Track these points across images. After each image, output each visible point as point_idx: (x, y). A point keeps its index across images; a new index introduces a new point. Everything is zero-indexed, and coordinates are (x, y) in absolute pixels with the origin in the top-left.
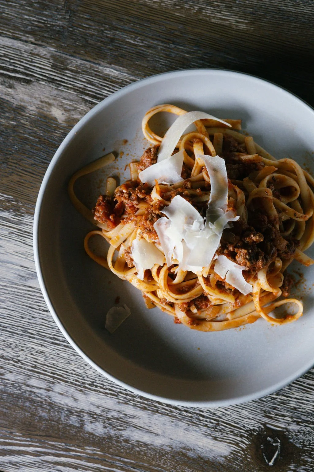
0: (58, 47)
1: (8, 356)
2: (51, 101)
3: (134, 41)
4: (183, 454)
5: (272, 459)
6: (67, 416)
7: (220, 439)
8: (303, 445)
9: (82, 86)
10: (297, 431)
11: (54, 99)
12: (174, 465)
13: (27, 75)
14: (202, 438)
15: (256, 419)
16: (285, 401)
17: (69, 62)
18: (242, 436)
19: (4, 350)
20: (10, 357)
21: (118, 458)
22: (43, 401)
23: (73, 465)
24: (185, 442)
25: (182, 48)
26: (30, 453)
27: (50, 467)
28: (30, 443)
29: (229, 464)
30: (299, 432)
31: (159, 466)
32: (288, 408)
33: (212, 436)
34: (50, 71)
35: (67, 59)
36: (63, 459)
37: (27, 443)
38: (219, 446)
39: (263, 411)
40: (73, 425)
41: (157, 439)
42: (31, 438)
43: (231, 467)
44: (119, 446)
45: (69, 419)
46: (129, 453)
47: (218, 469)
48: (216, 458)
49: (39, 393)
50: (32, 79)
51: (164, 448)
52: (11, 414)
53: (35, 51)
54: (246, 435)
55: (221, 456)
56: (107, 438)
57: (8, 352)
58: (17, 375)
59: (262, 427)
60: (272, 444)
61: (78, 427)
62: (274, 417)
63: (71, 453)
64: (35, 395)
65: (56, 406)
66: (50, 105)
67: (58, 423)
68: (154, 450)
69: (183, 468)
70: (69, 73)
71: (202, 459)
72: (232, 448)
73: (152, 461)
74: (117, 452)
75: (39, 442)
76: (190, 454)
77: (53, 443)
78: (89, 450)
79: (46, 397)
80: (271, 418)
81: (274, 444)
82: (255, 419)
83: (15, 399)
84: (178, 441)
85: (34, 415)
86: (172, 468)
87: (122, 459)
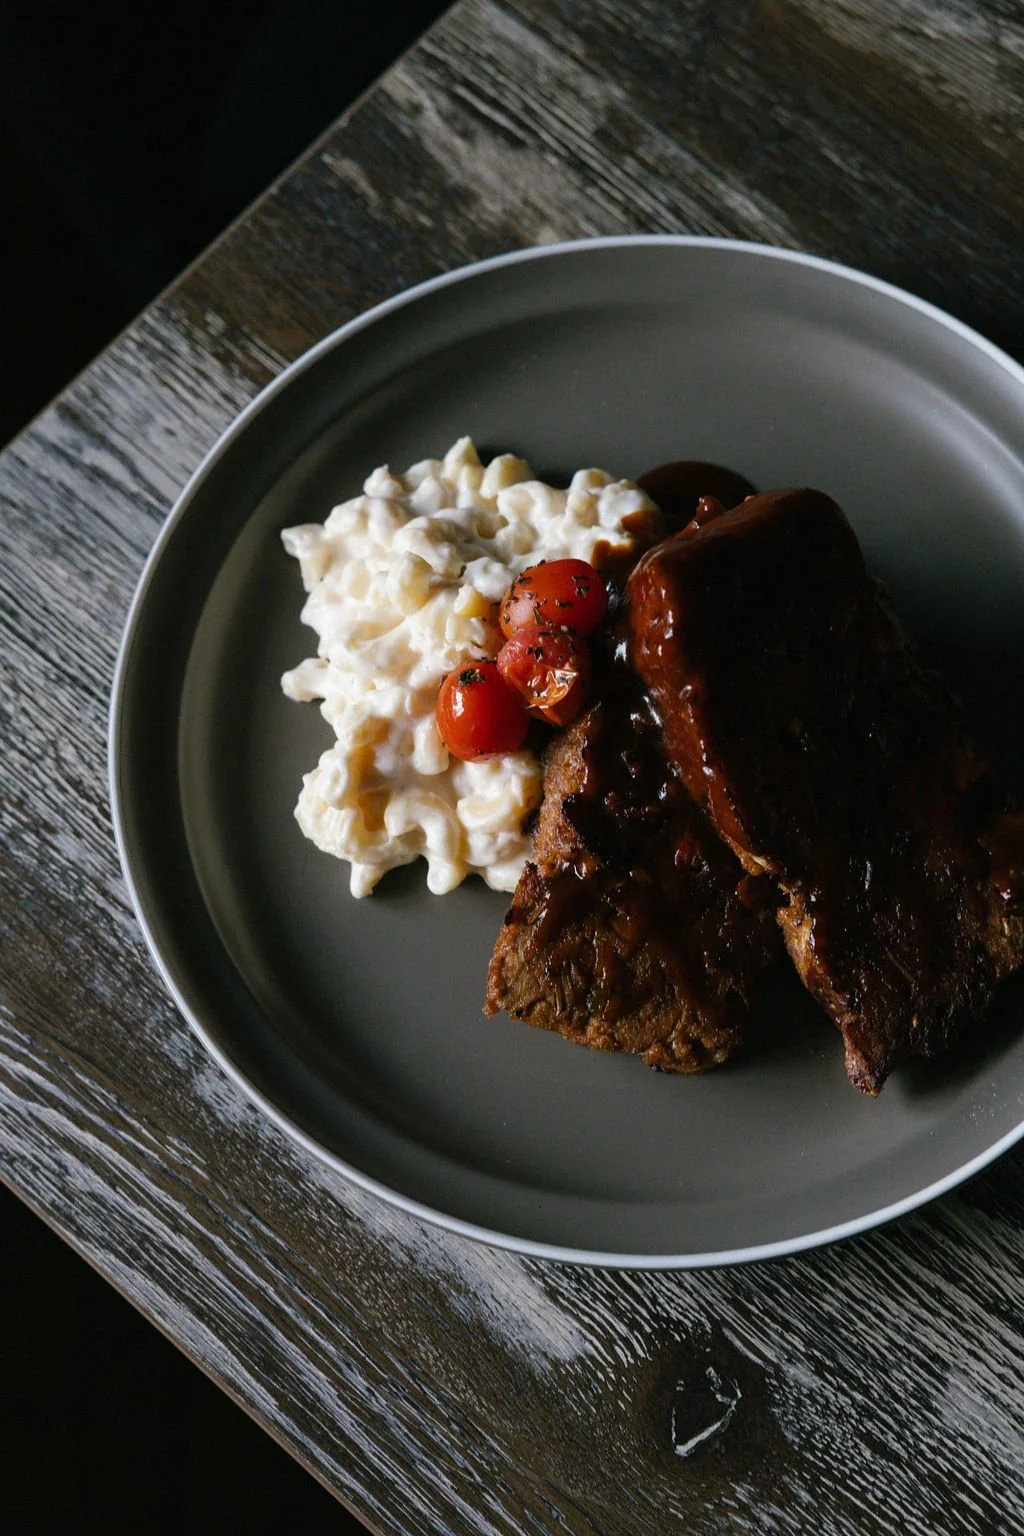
0: (637, 95)
1: (93, 789)
2: (550, 211)
3: (844, 159)
4: (436, 1290)
5: (692, 1436)
6: (166, 1024)
7: (565, 1303)
8: (807, 1441)
9: (649, 210)
10: (805, 1391)
11: (562, 211)
12: (393, 1312)
13: (521, 124)
14: (514, 1271)
15: (700, 1295)
16: (813, 1284)
17: (645, 138)
18: (633, 1325)
19: (91, 767)
20: (98, 796)
21: (246, 1212)
22: (123, 953)
23: (109, 1170)
24: (461, 1262)
25: (962, 227)
26: (9, 1076)
27: (43, 1143)
28: (25, 1051)
29: (556, 1390)
30: (810, 1396)
31: (349, 1292)
32: (811, 1309)
33: (545, 1282)
34: (587, 141)
35: (645, 131)
36: (89, 1139)
37: (16, 1046)
38: (552, 1322)
39: (733, 1282)
40: (168, 1057)
41: (383, 1214)
42: (33, 1039)
43: (558, 1400)
44: (266, 1182)
45: (168, 1036)
46: (284, 1214)
47: (516, 1387)
48: (528, 1354)
49: (121, 926)
50: (530, 141)
51: (392, 1247)
52: (16, 948)
53: (572, 81)
54: (648, 1330)
55: (545, 1354)
56: (243, 1141)
57: (98, 779)
58: (90, 851)
59: (708, 1327)
60: (714, 1394)
61: (179, 1070)
62: (757, 1316)
63: (122, 1133)
64: (108, 928)
65: (151, 982)
66: (543, 218)
67: (129, 1031)
68: (361, 1240)
69: (415, 1334)
70: (630, 165)
71: (485, 1334)
72: (588, 1345)
73: (338, 1269)
74: (253, 1194)
75: (52, 1059)
76: (459, 1304)
77: (87, 1081)
78: (176, 1149)
79: (136, 945)
80: (747, 1314)
81: (718, 1396)
82: (695, 1295)
83: (49, 909)
84: (440, 1249)
85: (76, 978)
86: (385, 1319)
87: (254, 1220)
